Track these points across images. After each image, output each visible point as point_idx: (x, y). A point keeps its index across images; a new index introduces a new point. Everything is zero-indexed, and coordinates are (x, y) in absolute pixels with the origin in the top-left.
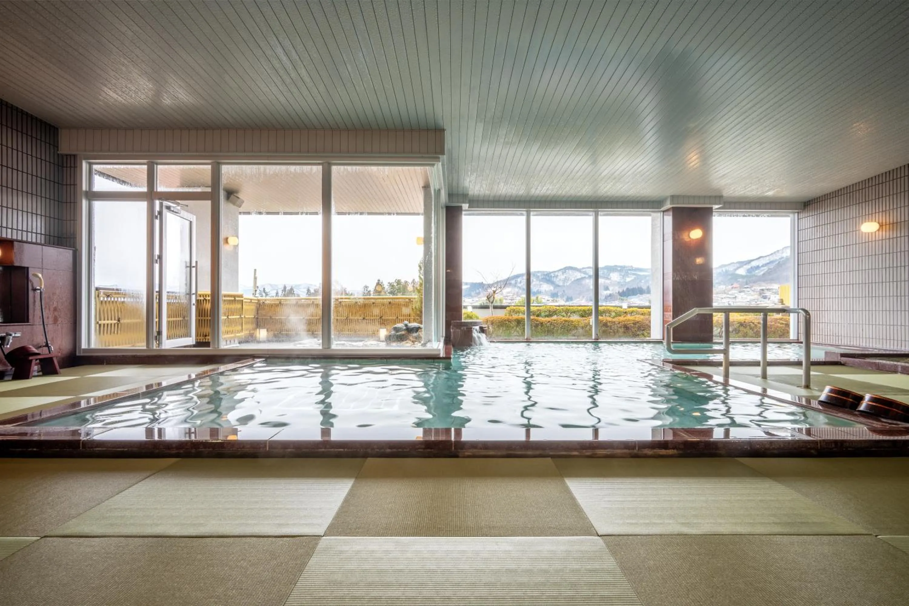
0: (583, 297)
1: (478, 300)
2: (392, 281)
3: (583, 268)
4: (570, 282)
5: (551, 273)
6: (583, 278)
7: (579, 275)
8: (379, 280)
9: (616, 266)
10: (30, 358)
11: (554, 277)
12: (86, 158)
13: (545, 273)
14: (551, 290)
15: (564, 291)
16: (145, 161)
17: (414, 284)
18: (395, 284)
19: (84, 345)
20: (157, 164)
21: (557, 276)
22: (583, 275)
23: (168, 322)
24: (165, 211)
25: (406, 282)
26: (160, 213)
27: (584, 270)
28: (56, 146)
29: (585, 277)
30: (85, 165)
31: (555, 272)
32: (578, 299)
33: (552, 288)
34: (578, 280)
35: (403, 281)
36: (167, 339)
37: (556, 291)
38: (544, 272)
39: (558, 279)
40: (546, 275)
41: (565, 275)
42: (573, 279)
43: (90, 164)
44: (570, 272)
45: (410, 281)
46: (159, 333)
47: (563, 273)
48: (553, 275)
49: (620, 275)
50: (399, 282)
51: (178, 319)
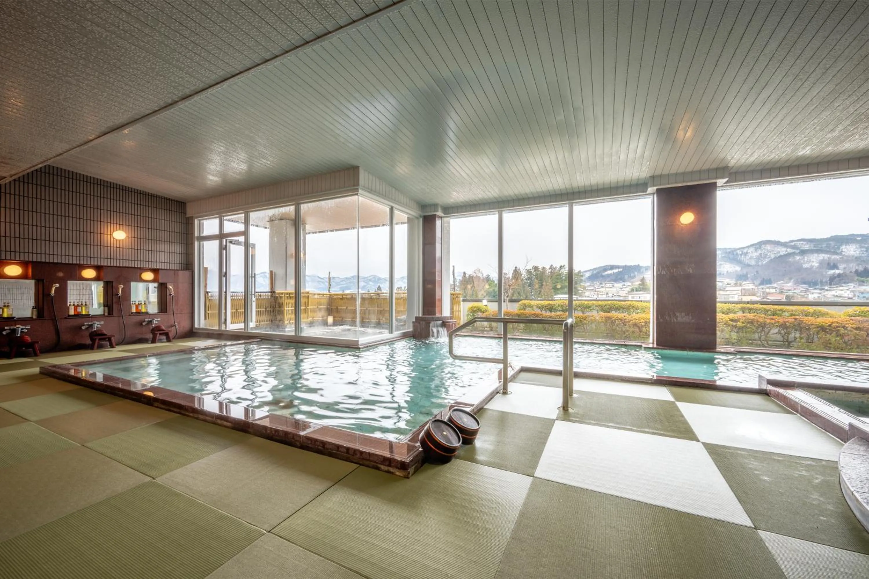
0: (790, 279)
1: (630, 284)
2: (529, 267)
3: (792, 241)
4: (767, 260)
5: (736, 250)
6: (789, 255)
7: (783, 251)
8: (516, 267)
9: (853, 235)
10: (156, 332)
11: (741, 255)
12: (197, 217)
13: (728, 251)
14: (736, 271)
15: (757, 272)
16: (218, 216)
17: (552, 269)
18: (533, 271)
19: (196, 326)
20: (224, 216)
21: (747, 253)
22: (789, 250)
23: (256, 311)
24: (228, 244)
25: (544, 268)
26: (226, 246)
27: (793, 244)
28: (185, 213)
29: (794, 253)
30: (196, 222)
31: (744, 248)
32: (782, 282)
33: (738, 268)
34: (781, 256)
35: (540, 267)
36: (231, 323)
37: (745, 271)
38: (725, 249)
39: (748, 258)
40: (730, 252)
41: (759, 252)
42: (773, 256)
43: (200, 220)
44: (768, 247)
45: (547, 267)
46: (226, 320)
47: (756, 250)
48: (739, 252)
49: (861, 247)
50: (536, 268)
51: (261, 309)
